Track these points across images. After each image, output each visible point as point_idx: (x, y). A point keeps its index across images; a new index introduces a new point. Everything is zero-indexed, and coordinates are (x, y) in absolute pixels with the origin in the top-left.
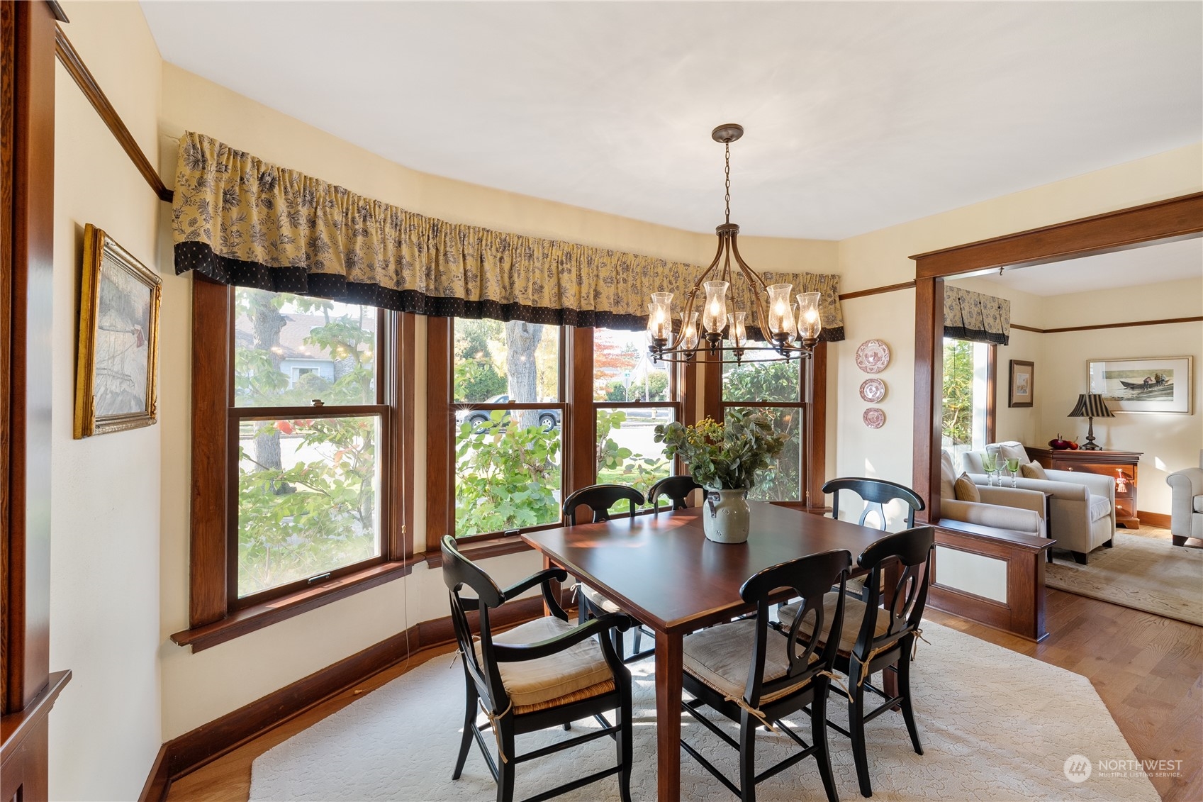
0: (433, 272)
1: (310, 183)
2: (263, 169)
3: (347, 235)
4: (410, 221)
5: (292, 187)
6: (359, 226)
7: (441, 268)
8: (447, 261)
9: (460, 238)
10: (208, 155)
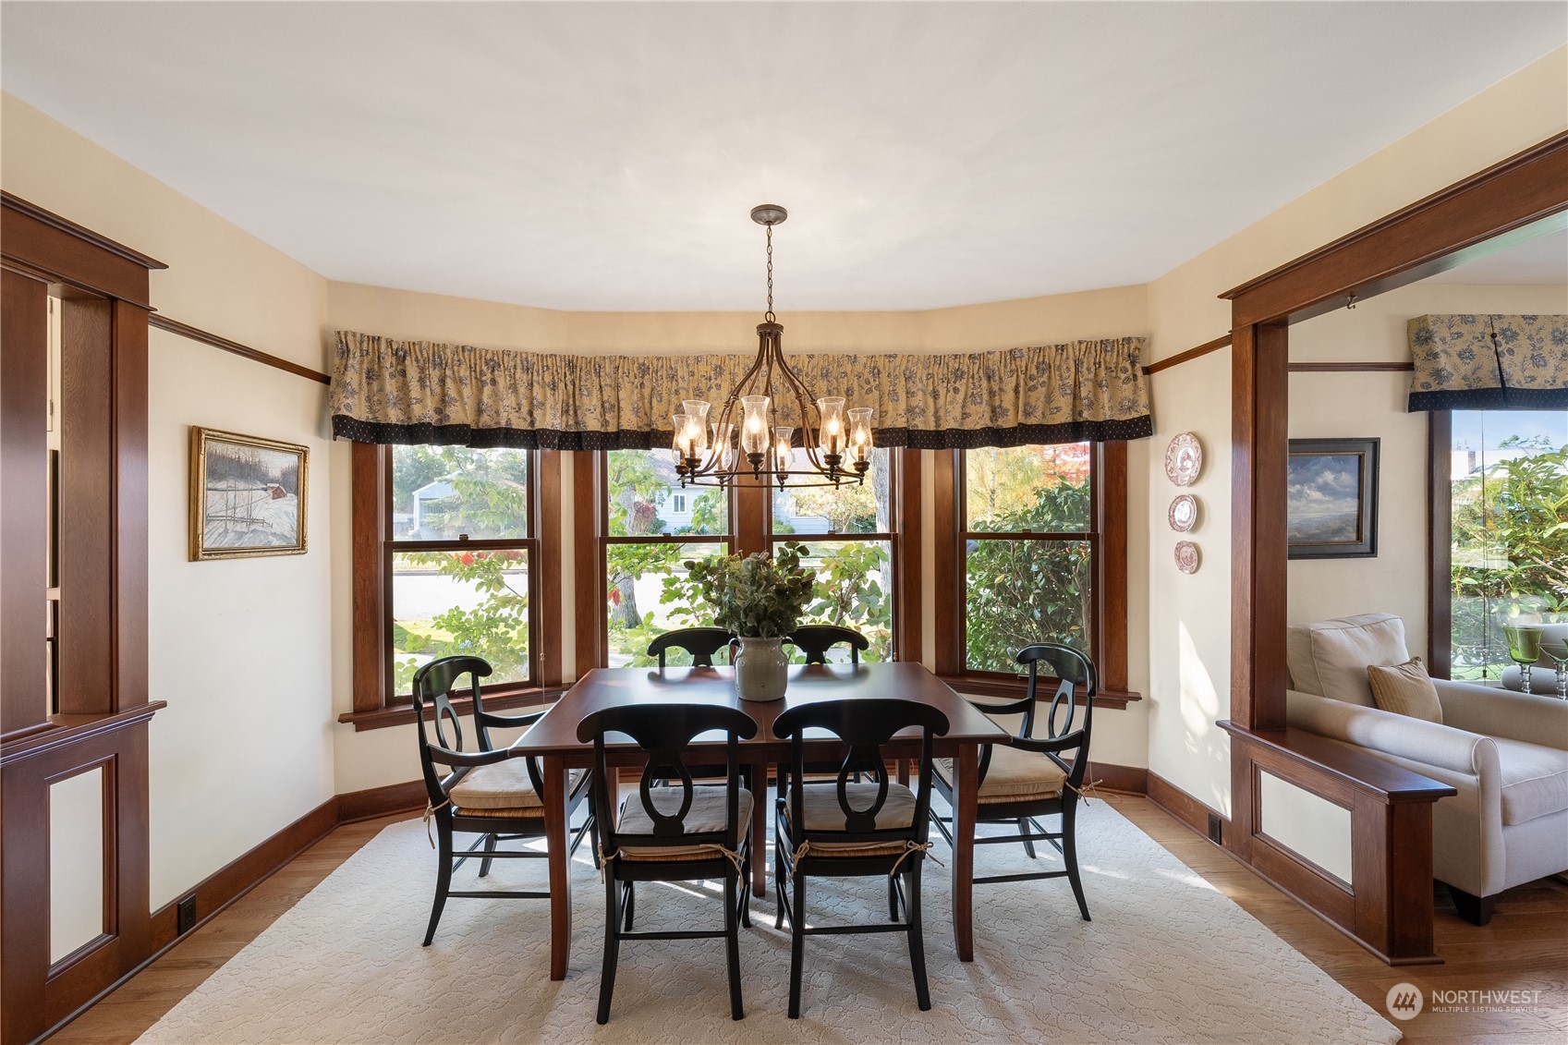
0: (570, 408)
1: (438, 349)
2: (395, 347)
3: (477, 386)
4: (543, 363)
5: (422, 355)
6: (488, 377)
7: (577, 404)
8: (581, 395)
9: (596, 370)
10: (352, 347)
